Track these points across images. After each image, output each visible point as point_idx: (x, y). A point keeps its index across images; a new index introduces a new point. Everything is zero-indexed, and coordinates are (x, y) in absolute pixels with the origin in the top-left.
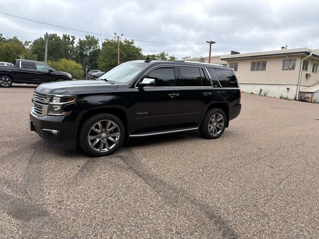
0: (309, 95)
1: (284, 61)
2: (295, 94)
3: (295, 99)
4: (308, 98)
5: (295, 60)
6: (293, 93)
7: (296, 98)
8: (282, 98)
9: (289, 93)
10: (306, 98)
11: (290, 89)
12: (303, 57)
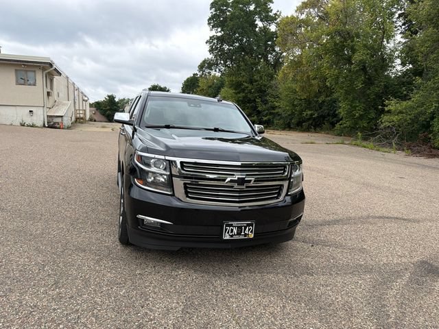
0: (59, 120)
1: (16, 70)
2: (42, 119)
3: (44, 126)
4: (58, 123)
5: (35, 71)
6: (39, 118)
7: (44, 124)
8: (24, 125)
9: (34, 118)
10: (55, 123)
11: (34, 111)
12: (44, 69)
